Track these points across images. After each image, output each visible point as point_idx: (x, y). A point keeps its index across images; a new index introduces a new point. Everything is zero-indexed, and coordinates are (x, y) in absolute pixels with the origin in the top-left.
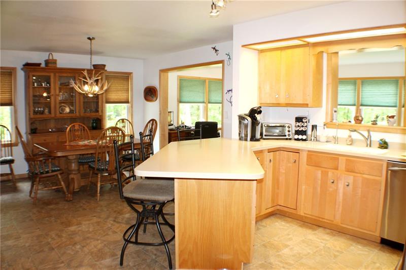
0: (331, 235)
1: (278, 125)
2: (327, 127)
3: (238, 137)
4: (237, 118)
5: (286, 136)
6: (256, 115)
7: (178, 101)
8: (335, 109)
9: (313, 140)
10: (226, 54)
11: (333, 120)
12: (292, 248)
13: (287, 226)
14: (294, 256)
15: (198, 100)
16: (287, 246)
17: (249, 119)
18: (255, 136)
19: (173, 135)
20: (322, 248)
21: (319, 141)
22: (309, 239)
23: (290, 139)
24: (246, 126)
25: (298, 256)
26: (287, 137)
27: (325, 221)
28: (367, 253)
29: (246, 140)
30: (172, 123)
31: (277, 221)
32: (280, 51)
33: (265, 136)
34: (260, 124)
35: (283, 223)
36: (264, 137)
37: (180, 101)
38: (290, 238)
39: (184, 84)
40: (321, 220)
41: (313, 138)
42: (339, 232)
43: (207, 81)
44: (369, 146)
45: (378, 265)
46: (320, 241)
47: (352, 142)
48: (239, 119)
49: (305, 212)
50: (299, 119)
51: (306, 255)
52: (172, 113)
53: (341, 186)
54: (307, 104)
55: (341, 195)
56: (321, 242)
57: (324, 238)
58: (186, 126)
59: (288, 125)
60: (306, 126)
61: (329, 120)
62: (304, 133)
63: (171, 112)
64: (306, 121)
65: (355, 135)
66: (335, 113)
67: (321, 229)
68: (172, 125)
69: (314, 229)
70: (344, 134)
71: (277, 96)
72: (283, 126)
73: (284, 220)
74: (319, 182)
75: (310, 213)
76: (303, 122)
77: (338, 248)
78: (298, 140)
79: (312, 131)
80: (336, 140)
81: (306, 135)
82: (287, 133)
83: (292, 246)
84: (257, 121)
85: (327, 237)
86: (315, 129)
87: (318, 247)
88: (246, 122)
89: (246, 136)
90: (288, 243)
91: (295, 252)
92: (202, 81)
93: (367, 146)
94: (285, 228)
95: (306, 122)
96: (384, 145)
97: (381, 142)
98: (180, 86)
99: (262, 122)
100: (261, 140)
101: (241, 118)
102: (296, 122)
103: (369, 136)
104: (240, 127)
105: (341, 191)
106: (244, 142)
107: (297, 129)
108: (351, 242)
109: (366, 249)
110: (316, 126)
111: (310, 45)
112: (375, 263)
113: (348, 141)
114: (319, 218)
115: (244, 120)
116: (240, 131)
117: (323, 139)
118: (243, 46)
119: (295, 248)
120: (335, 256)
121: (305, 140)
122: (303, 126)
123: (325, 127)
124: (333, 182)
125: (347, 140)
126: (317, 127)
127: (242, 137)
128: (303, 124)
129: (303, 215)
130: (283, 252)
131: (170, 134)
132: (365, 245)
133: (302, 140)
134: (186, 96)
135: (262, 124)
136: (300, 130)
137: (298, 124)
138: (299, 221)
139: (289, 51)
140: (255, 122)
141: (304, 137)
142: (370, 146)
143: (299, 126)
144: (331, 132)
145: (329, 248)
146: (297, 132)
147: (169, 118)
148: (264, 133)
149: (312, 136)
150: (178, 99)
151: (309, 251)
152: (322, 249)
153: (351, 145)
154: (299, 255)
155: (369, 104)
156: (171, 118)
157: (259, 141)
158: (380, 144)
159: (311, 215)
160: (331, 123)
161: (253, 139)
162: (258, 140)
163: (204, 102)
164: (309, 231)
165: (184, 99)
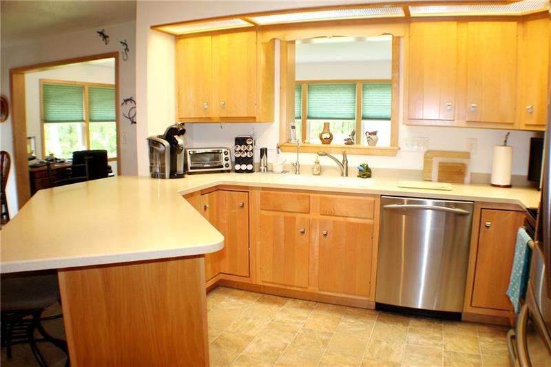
0: (306, 309)
1: (209, 150)
2: (282, 151)
3: (148, 173)
4: (146, 142)
5: (222, 167)
6: (176, 137)
7: (41, 120)
8: (292, 124)
9: (262, 171)
10: (121, 43)
11: (290, 140)
12: (258, 341)
13: (240, 305)
14: (266, 353)
15: (74, 118)
16: (250, 339)
17: (166, 143)
18: (176, 171)
19: (37, 175)
20: (301, 332)
21: (272, 171)
22: (278, 322)
23: (229, 171)
24: (162, 155)
25: (271, 352)
26: (224, 168)
27: (295, 289)
28: (364, 329)
29: (163, 177)
30: (34, 155)
31: (223, 299)
32: (210, 37)
33: (191, 168)
34: (183, 152)
35: (233, 301)
36: (190, 171)
37: (45, 120)
38: (250, 325)
39: (51, 92)
40: (288, 288)
41: (262, 168)
42: (317, 302)
43: (86, 88)
44: (345, 175)
45: (384, 344)
46: (294, 321)
47: (320, 170)
48: (149, 144)
49: (264, 280)
50: (240, 141)
51: (283, 349)
52: (32, 140)
53: (316, 236)
54: (255, 118)
55: (316, 249)
56: (297, 323)
57: (299, 315)
58: (56, 159)
59: (226, 150)
60: (252, 151)
61: (284, 141)
62: (249, 161)
63: (30, 138)
64: (251, 143)
65: (325, 161)
66: (292, 130)
67: (290, 302)
68: (34, 158)
69: (279, 304)
70: (307, 159)
71: (206, 107)
72: (218, 152)
73: (233, 295)
74: (283, 233)
75: (272, 281)
76: (247, 145)
77: (324, 329)
78: (240, 171)
79: (261, 157)
80: (296, 168)
81: (252, 164)
82: (224, 163)
83: (257, 338)
84: (179, 146)
85: (302, 313)
86: (265, 155)
87: (295, 332)
88: (161, 148)
89: (163, 170)
90: (251, 333)
91: (265, 346)
92: (80, 88)
93: (342, 175)
94: (238, 307)
95: (252, 145)
96: (365, 172)
97: (361, 168)
98: (44, 95)
99: (186, 147)
100: (186, 176)
101: (153, 143)
102: (236, 144)
103: (345, 160)
104: (151, 157)
105: (316, 244)
106: (159, 181)
107: (238, 156)
108: (337, 316)
109: (360, 322)
110: (266, 149)
111: (257, 28)
112: (380, 342)
113: (315, 170)
114: (285, 285)
115: (159, 146)
116: (152, 164)
117: (278, 168)
118: (153, 27)
119: (263, 340)
120: (325, 343)
121: (251, 171)
122: (247, 151)
123: (279, 150)
124: (303, 233)
125: (313, 169)
126: (268, 151)
127: (156, 172)
128: (246, 148)
129: (262, 284)
130: (247, 350)
131: (32, 174)
132: (357, 317)
133: (247, 171)
134: (55, 110)
135: (185, 151)
136: (243, 156)
137: (239, 148)
138: (254, 294)
139: (225, 38)
140: (175, 149)
141: (250, 167)
142: (347, 175)
143: (240, 151)
144: (289, 158)
145: (311, 330)
146: (239, 161)
147: (28, 147)
148: (190, 165)
149: (260, 165)
150: (41, 116)
151: (285, 341)
152: (302, 335)
153: (319, 174)
154: (273, 351)
155: (318, 116)
156: (30, 148)
157: (183, 177)
158: (360, 170)
159: (273, 283)
160: (287, 144)
161: (174, 175)
162: (181, 176)
163: (82, 121)
164: (274, 308)
165: (52, 116)
